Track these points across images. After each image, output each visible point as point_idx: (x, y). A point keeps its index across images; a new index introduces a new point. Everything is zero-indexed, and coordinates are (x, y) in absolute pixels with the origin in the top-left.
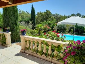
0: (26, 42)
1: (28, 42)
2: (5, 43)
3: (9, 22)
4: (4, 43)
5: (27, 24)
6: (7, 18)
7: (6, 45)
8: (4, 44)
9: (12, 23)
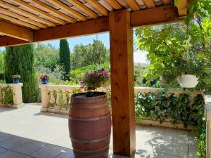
0: (49, 94)
1: (52, 94)
2: (12, 102)
3: (17, 66)
4: (10, 102)
5: (50, 71)
6: (13, 59)
7: (13, 106)
8: (9, 105)
9: (23, 67)
